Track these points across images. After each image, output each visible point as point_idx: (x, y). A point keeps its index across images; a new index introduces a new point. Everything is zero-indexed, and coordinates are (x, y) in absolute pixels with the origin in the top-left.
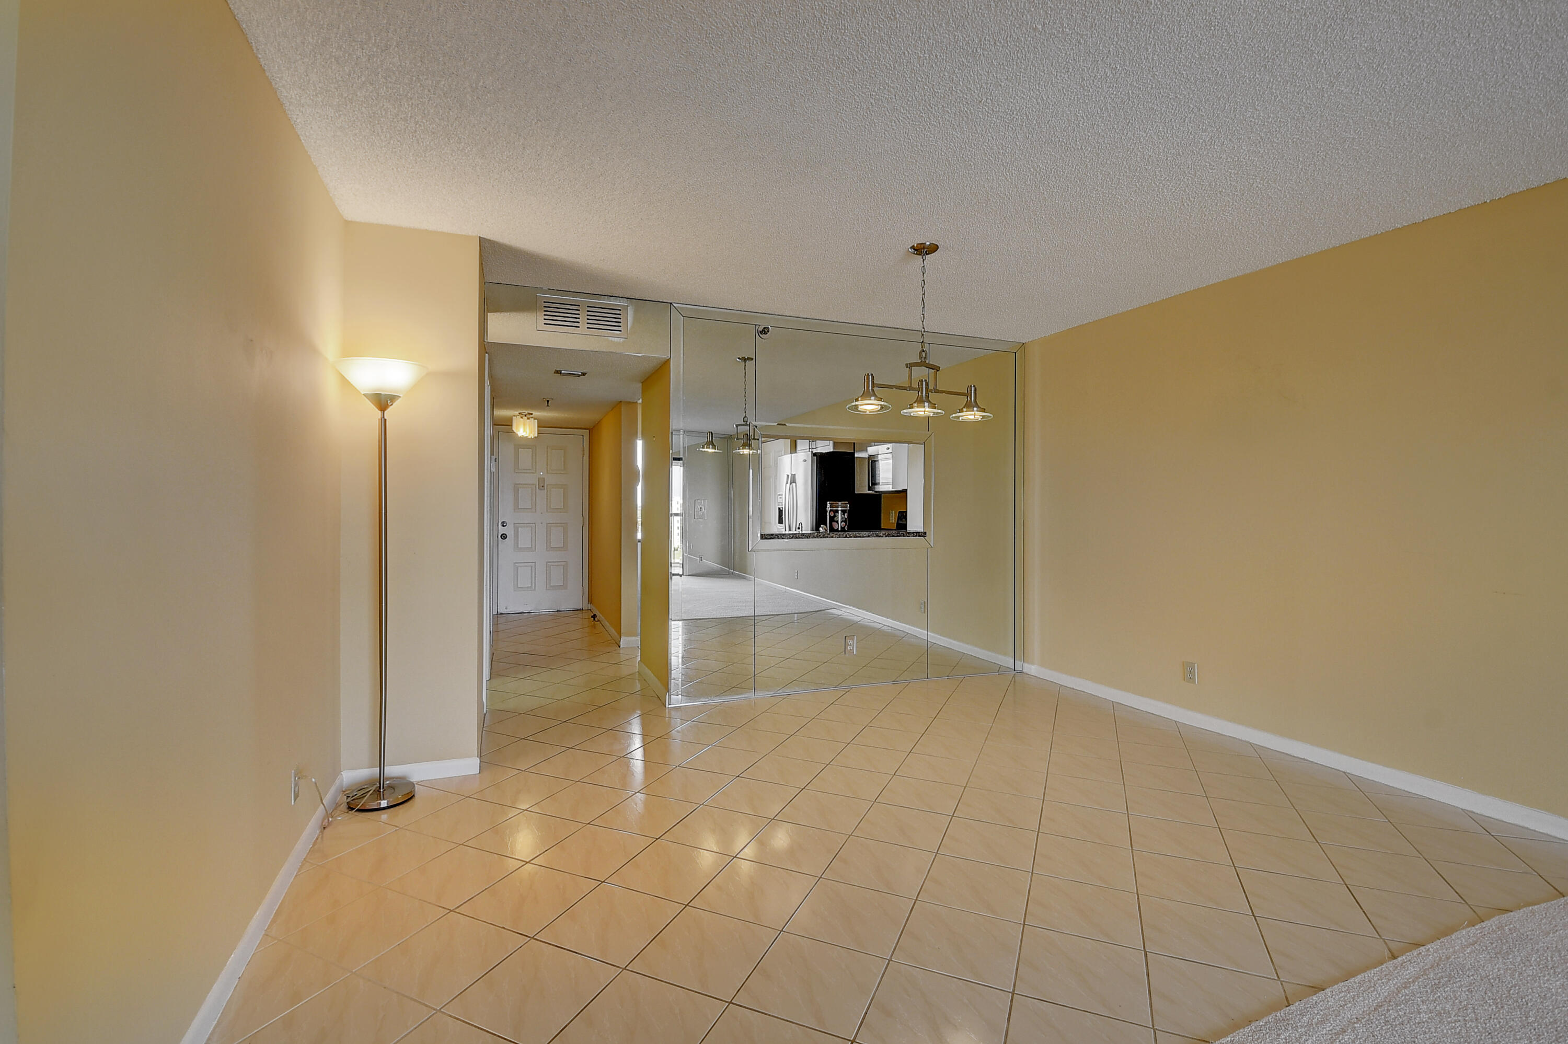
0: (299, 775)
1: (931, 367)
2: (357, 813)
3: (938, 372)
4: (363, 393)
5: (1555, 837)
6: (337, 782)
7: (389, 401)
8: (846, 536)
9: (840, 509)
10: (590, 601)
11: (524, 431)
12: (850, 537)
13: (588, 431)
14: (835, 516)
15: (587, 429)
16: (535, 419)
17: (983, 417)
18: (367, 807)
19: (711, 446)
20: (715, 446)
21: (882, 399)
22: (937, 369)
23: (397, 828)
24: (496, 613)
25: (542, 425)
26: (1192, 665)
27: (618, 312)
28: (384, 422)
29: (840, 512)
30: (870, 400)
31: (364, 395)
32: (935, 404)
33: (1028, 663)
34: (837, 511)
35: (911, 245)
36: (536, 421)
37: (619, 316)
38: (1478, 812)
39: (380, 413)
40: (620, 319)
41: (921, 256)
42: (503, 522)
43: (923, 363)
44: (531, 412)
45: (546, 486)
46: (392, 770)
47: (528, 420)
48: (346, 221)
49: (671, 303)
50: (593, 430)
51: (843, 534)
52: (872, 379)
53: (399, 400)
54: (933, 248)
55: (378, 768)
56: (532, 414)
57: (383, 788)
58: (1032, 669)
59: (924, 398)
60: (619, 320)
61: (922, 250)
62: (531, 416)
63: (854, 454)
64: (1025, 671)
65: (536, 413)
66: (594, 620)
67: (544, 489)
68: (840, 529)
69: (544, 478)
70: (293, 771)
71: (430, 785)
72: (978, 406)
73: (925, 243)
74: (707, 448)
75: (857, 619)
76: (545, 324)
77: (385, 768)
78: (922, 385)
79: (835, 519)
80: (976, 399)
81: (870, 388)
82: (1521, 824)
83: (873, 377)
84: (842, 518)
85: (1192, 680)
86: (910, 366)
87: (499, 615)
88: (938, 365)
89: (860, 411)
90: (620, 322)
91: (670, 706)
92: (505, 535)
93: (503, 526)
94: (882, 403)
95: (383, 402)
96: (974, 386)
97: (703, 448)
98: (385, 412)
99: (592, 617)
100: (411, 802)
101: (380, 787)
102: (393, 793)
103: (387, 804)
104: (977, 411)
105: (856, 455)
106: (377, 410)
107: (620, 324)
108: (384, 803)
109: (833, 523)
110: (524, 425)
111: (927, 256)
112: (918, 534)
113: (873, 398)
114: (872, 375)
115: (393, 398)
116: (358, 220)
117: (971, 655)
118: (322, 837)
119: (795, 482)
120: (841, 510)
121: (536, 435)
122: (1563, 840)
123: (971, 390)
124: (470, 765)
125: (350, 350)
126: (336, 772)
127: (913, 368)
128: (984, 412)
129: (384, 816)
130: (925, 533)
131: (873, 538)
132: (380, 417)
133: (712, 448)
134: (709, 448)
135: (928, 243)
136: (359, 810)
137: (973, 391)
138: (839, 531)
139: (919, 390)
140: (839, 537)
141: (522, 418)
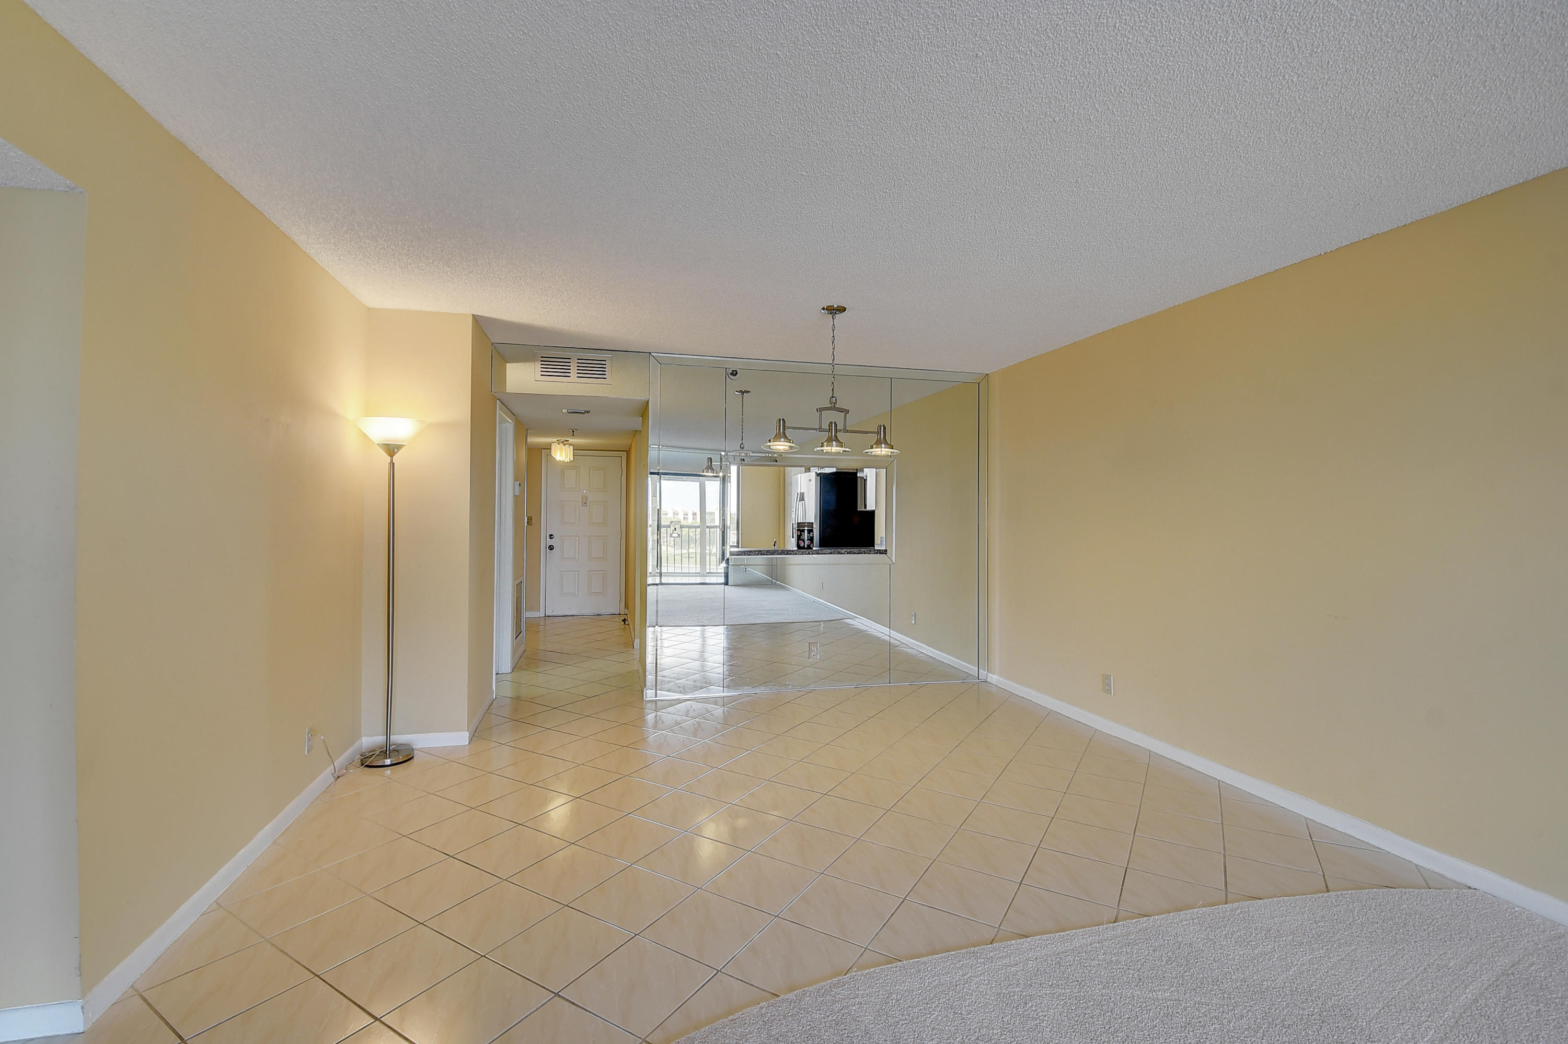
0: (312, 732)
1: (840, 410)
2: (365, 768)
3: (847, 415)
4: (377, 443)
5: (1374, 846)
6: (357, 744)
7: (395, 449)
8: (809, 552)
9: (806, 528)
10: (626, 607)
11: (561, 456)
12: (813, 554)
13: (626, 453)
14: (801, 535)
15: (625, 451)
16: (570, 445)
17: (892, 453)
18: (374, 764)
19: (710, 471)
20: (714, 470)
21: (790, 440)
22: (847, 412)
23: (390, 780)
24: (544, 615)
25: (576, 449)
26: (1108, 677)
27: (604, 362)
28: (392, 465)
29: (806, 531)
30: (780, 441)
31: (378, 444)
32: (842, 443)
33: (990, 673)
34: (803, 531)
35: (822, 307)
36: (572, 447)
37: (604, 366)
38: (1318, 821)
39: (389, 458)
40: (605, 368)
41: (831, 315)
42: (551, 535)
43: (834, 408)
44: (567, 439)
45: (588, 504)
46: (398, 738)
47: (564, 446)
48: (369, 308)
49: (650, 353)
50: (628, 452)
51: (806, 552)
52: (783, 423)
53: (404, 448)
54: (842, 310)
55: (386, 737)
56: (568, 441)
57: (389, 751)
58: (994, 678)
59: (833, 438)
60: (605, 370)
61: (835, 311)
62: (567, 442)
63: (856, 473)
64: (988, 680)
65: (571, 440)
66: (625, 623)
67: (587, 505)
68: (806, 546)
69: (587, 497)
70: (307, 730)
71: (428, 751)
72: (886, 443)
73: (833, 306)
74: (706, 472)
75: (864, 628)
76: (541, 375)
77: (391, 736)
78: (832, 426)
79: (802, 538)
80: (885, 436)
81: (781, 431)
82: (1348, 832)
83: (784, 422)
84: (808, 536)
85: (1109, 691)
86: (820, 410)
87: (546, 618)
88: (847, 409)
89: (772, 449)
90: (605, 371)
91: (647, 699)
92: (553, 546)
93: (551, 538)
94: (792, 445)
95: (391, 449)
96: (884, 426)
97: (703, 472)
98: (394, 457)
99: (623, 621)
100: (411, 761)
101: (385, 752)
102: (398, 755)
103: (391, 762)
104: (885, 448)
105: (858, 475)
106: (387, 455)
107: (605, 373)
108: (388, 762)
109: (800, 541)
110: (561, 450)
111: (836, 315)
112: (880, 552)
113: (782, 440)
114: (783, 419)
115: (399, 447)
116: (378, 307)
117: (949, 665)
118: (335, 784)
119: (803, 500)
120: (808, 530)
121: (572, 459)
122: (1380, 849)
123: (880, 429)
124: (461, 738)
125: (369, 411)
126: (356, 735)
127: (823, 412)
128: (893, 449)
129: (388, 772)
130: (886, 550)
131: (835, 555)
132: (389, 462)
133: (711, 472)
134: (708, 472)
135: (835, 306)
136: (367, 766)
137: (882, 430)
138: (805, 549)
139: (830, 430)
140: (802, 554)
141: (559, 444)
